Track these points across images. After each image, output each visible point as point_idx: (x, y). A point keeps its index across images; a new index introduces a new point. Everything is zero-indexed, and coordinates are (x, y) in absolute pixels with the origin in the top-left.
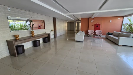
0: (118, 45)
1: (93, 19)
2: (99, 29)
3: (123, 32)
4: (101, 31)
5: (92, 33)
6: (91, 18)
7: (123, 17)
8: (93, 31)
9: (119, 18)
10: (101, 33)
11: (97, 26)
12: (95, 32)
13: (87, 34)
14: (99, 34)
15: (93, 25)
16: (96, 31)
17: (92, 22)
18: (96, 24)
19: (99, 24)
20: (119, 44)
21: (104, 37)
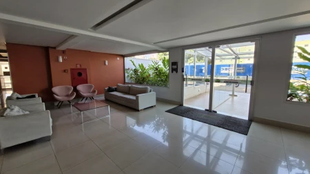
0: (138, 111)
1: (64, 52)
2: (85, 81)
3: (128, 83)
4: (91, 87)
5: (67, 96)
6: (55, 48)
7: (123, 56)
8: (69, 89)
9: (118, 59)
10: (94, 92)
11: (80, 74)
12: (75, 90)
13: (50, 100)
14: (89, 94)
15: (65, 71)
16: (80, 87)
17: (61, 60)
18: (74, 67)
19: (83, 67)
20: (140, 109)
21: (102, 97)
